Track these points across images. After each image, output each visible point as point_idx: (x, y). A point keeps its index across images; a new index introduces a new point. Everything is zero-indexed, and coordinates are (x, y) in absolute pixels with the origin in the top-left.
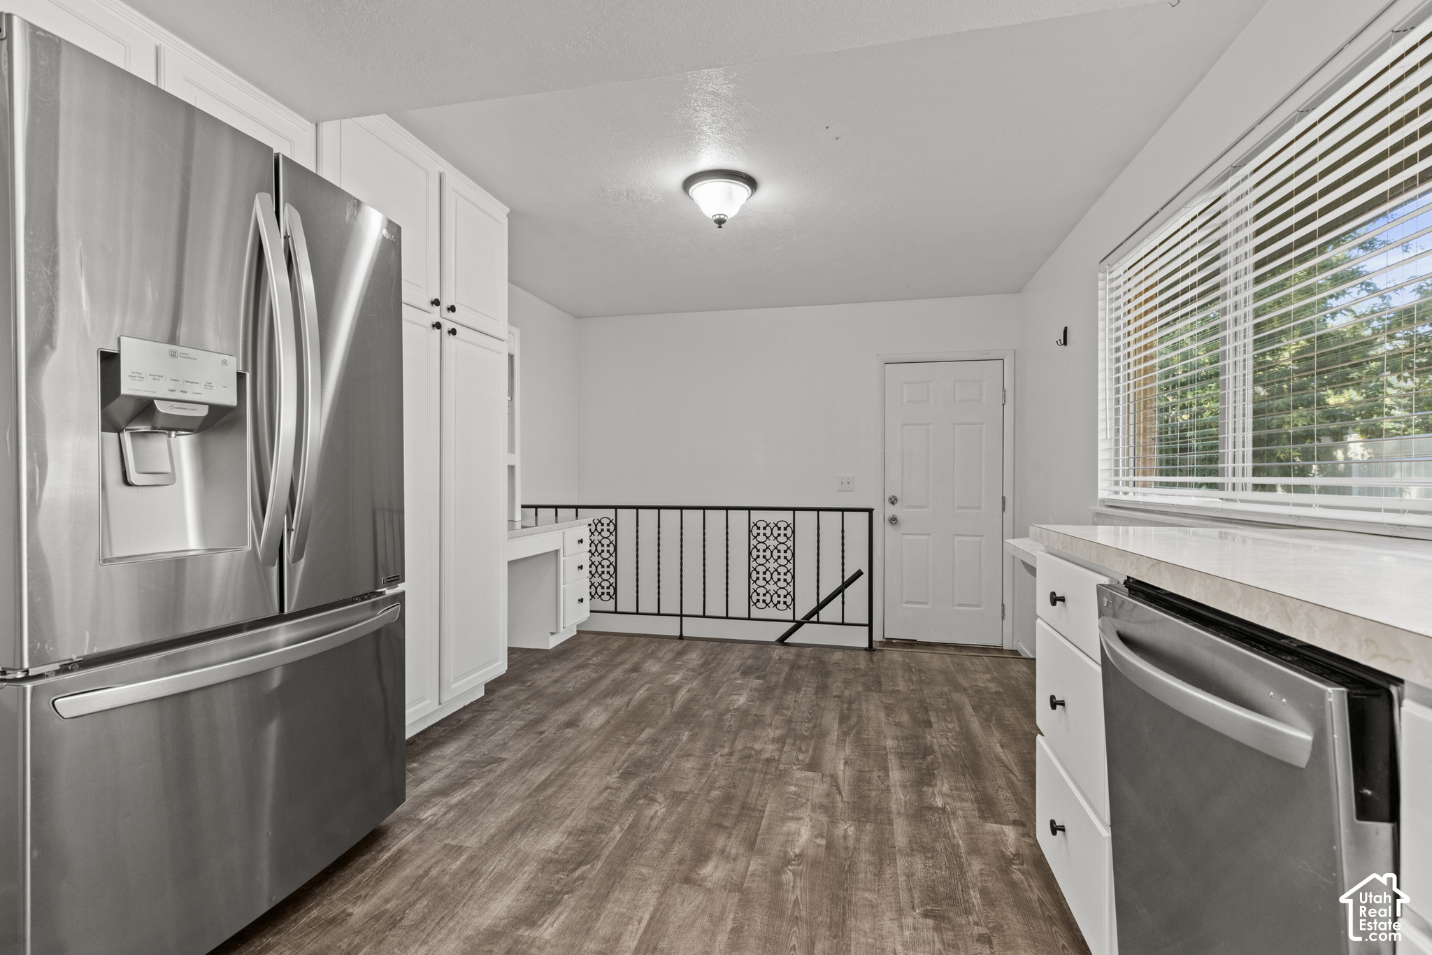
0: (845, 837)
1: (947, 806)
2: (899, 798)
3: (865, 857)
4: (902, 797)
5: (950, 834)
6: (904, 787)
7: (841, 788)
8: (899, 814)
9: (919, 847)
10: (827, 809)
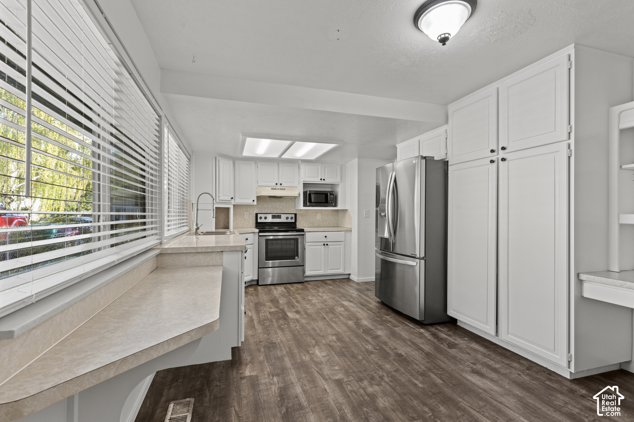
0: (305, 355)
1: (272, 378)
2: (293, 376)
3: (296, 351)
4: (291, 377)
5: (270, 366)
6: (292, 383)
7: (318, 374)
8: (290, 369)
9: (281, 359)
10: (317, 364)
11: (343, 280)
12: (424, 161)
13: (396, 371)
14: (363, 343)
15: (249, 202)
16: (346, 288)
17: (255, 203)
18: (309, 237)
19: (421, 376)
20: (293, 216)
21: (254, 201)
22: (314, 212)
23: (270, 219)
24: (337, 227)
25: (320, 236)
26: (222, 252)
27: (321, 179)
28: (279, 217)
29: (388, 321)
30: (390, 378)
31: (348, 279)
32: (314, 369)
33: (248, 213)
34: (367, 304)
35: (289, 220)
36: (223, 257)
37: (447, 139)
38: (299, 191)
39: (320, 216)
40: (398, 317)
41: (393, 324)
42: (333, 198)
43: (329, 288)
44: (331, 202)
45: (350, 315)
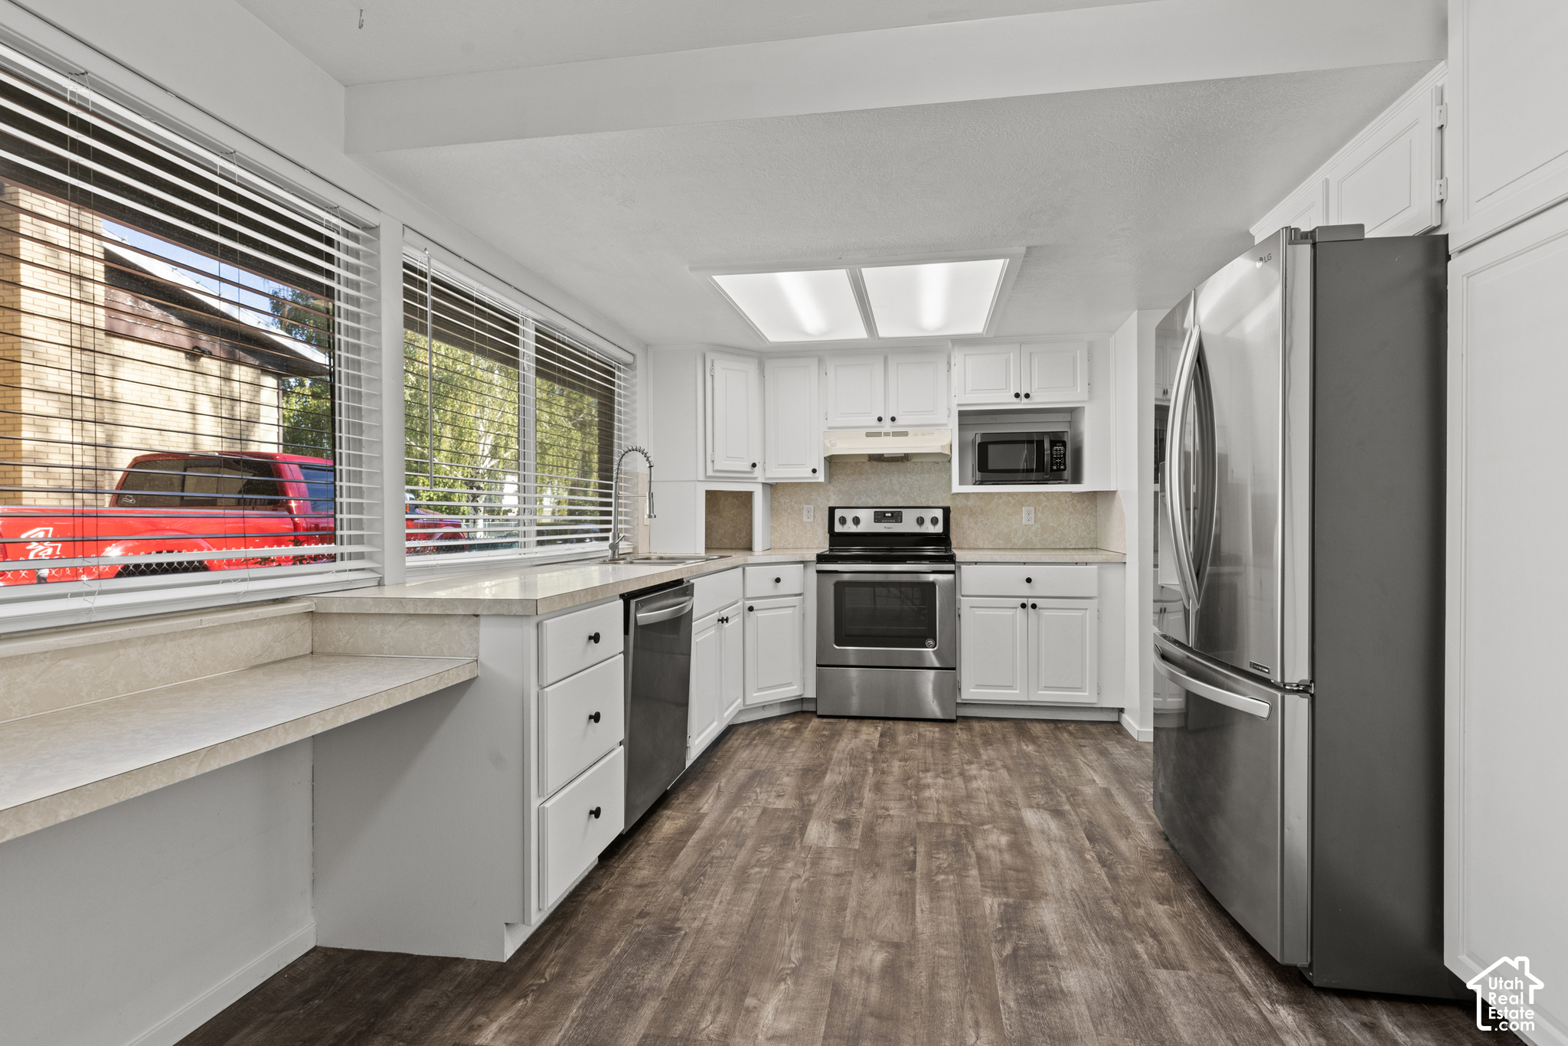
11: (1093, 729)
12: (1305, 251)
15: (803, 474)
16: (1080, 761)
17: (821, 477)
18: (971, 578)
20: (939, 514)
21: (814, 471)
22: (1012, 501)
23: (867, 523)
24: (1092, 549)
25: (1010, 578)
26: (475, 618)
27: (1017, 395)
28: (897, 517)
29: (1151, 930)
33: (812, 507)
35: (929, 528)
36: (478, 632)
37: (1446, 131)
38: (945, 438)
39: (1032, 516)
42: (1064, 454)
43: (1020, 751)
44: (1055, 468)
45: (1016, 871)
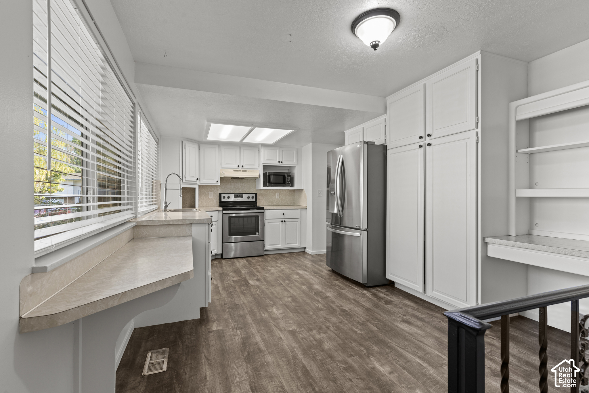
0: (264, 313)
1: (235, 331)
2: (254, 329)
3: (256, 310)
4: (252, 330)
5: (234, 322)
6: (253, 334)
7: (275, 327)
8: (251, 324)
9: (243, 317)
10: (274, 319)
11: (299, 253)
12: (366, 145)
13: (340, 323)
14: (314, 303)
15: (213, 182)
16: (302, 260)
17: (219, 184)
18: (268, 214)
19: (361, 325)
20: (254, 195)
21: (217, 181)
22: (273, 192)
23: (232, 199)
24: (294, 205)
25: (278, 214)
26: (191, 225)
27: (279, 162)
28: (241, 196)
29: (337, 285)
30: (335, 328)
31: (304, 252)
32: (272, 323)
33: (212, 193)
34: (319, 272)
35: (251, 200)
36: (192, 228)
37: (386, 126)
38: (259, 173)
39: (279, 196)
40: (346, 282)
41: (341, 287)
42: (290, 179)
43: (286, 260)
44: (288, 183)
45: (305, 281)
